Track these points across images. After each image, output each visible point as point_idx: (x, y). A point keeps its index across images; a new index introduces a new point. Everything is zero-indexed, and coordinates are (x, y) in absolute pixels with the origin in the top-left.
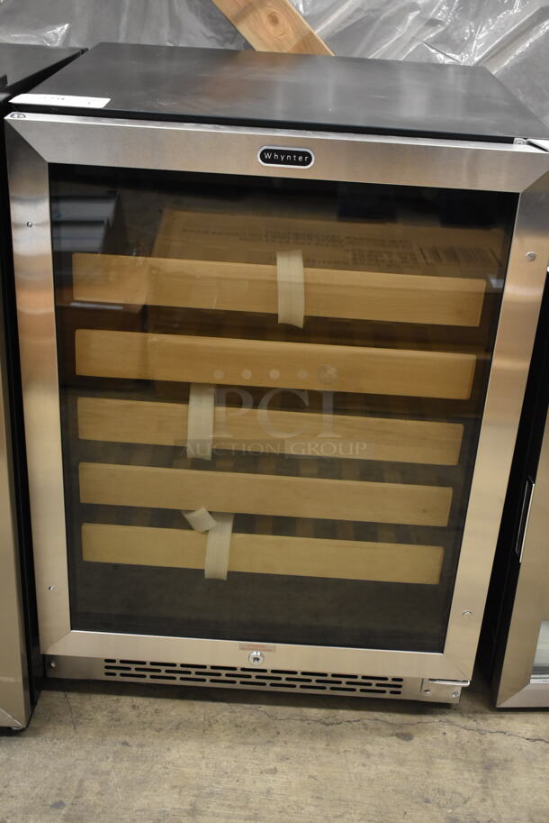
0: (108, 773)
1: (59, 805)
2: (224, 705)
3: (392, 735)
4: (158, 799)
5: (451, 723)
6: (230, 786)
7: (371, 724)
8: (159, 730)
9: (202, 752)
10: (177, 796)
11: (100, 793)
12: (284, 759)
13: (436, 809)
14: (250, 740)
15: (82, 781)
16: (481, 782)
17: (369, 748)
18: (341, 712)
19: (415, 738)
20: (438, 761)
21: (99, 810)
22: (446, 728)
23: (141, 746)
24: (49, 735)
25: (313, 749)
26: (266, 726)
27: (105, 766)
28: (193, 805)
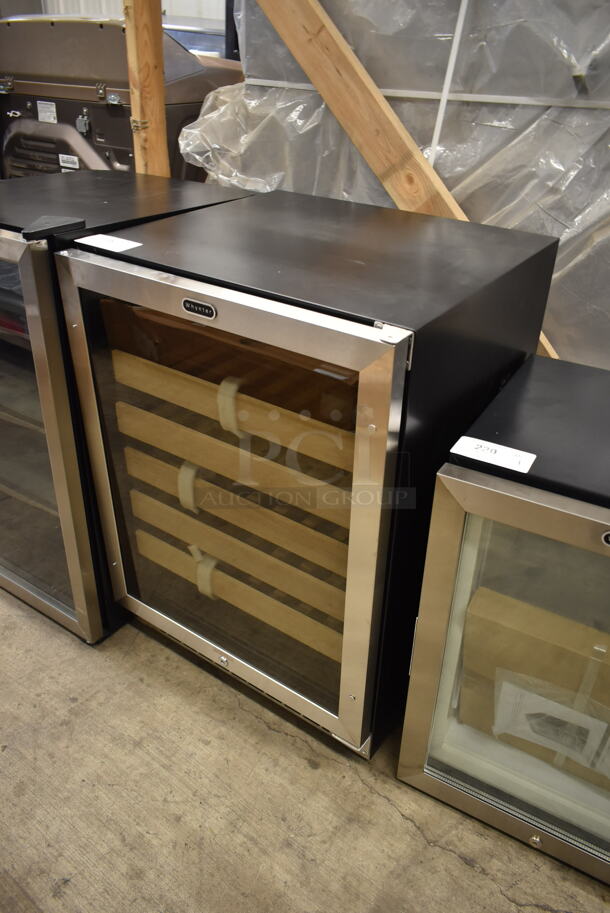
0: (115, 693)
1: (74, 700)
2: (219, 682)
3: (306, 759)
4: (126, 725)
5: (356, 772)
6: (173, 739)
7: (299, 743)
8: (167, 680)
9: (177, 707)
10: (138, 728)
11: (100, 704)
12: (221, 738)
13: (285, 828)
14: (213, 715)
15: (98, 692)
16: (336, 828)
17: (282, 760)
18: (288, 724)
19: (320, 771)
20: (320, 794)
21: (91, 714)
22: (349, 774)
23: (148, 685)
24: (108, 654)
25: (245, 741)
26: (231, 709)
27: (118, 688)
28: (142, 739)
